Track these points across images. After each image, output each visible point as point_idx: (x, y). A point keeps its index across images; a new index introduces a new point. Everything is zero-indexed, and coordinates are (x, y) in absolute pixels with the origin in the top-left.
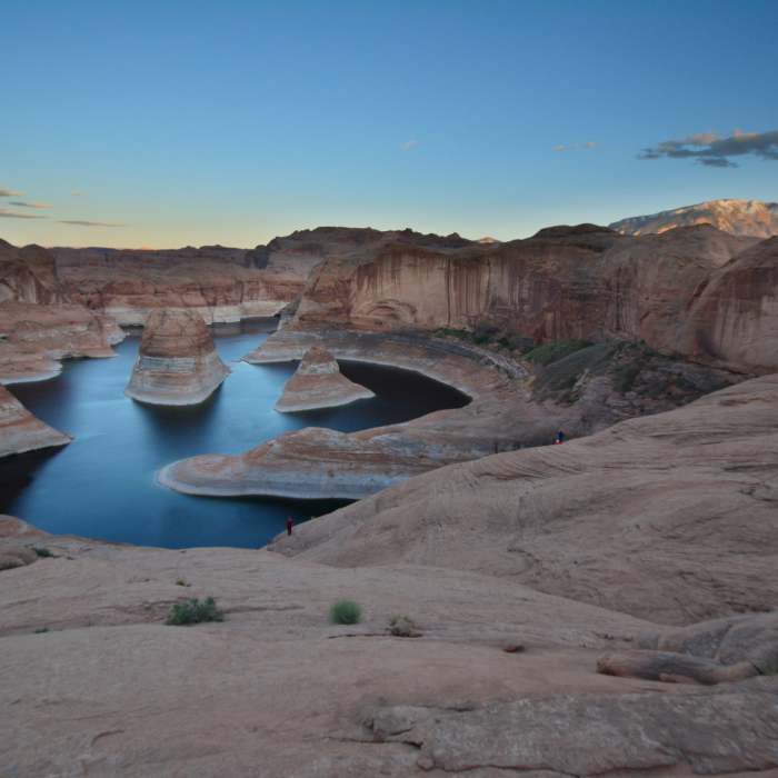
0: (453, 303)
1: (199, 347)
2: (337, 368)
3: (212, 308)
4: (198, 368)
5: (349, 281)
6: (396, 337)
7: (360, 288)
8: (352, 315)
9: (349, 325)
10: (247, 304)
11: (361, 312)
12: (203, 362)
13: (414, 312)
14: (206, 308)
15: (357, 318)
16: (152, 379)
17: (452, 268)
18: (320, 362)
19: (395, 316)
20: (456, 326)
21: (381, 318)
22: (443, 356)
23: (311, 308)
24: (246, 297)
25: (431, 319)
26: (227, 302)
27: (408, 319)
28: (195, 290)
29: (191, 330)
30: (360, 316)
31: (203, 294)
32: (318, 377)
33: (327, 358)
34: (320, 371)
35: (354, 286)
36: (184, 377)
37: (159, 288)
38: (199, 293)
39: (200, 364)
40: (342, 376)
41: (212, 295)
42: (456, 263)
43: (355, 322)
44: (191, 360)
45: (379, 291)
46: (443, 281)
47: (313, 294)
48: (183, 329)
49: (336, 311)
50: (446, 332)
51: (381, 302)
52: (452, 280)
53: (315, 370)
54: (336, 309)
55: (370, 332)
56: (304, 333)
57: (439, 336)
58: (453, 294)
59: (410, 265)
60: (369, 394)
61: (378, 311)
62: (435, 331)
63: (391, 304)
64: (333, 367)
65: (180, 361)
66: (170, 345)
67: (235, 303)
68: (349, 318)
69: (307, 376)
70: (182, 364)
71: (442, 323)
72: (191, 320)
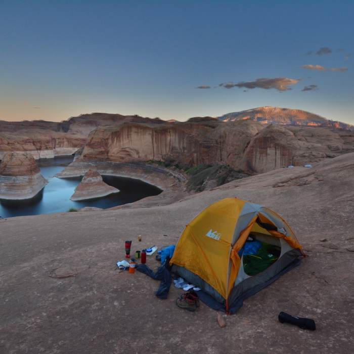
0: (155, 149)
1: (31, 171)
2: (101, 179)
3: (39, 151)
4: (30, 181)
5: (107, 139)
6: (130, 165)
7: (113, 142)
8: (109, 154)
9: (108, 159)
10: (58, 149)
11: (113, 153)
12: (33, 178)
13: (138, 153)
14: (36, 151)
15: (112, 156)
16: (5, 187)
17: (154, 133)
18: (93, 176)
19: (129, 155)
20: (157, 159)
21: (123, 156)
22: (151, 172)
23: (90, 151)
24: (57, 146)
25: (146, 156)
26: (47, 148)
27: (135, 156)
28: (30, 142)
29: (27, 162)
30: (113, 155)
31: (34, 144)
32: (92, 183)
33: (95, 175)
34: (93, 181)
35: (110, 141)
36: (22, 186)
37: (10, 142)
38: (32, 144)
39: (32, 179)
40: (104, 183)
41: (39, 145)
42: (156, 132)
43: (112, 158)
44: (27, 178)
45: (122, 143)
46: (151, 140)
47: (90, 145)
48: (22, 162)
49: (102, 153)
50: (152, 162)
51: (122, 149)
52: (154, 139)
53: (91, 180)
54: (101, 152)
55: (118, 162)
56: (86, 163)
57: (150, 164)
58: (155, 145)
59: (135, 132)
60: (117, 191)
61: (122, 153)
62: (148, 162)
63: (127, 150)
64: (100, 179)
65: (21, 177)
66: (16, 170)
67: (51, 149)
68: (108, 156)
69: (87, 183)
70: (22, 179)
71: (151, 158)
72: (27, 157)
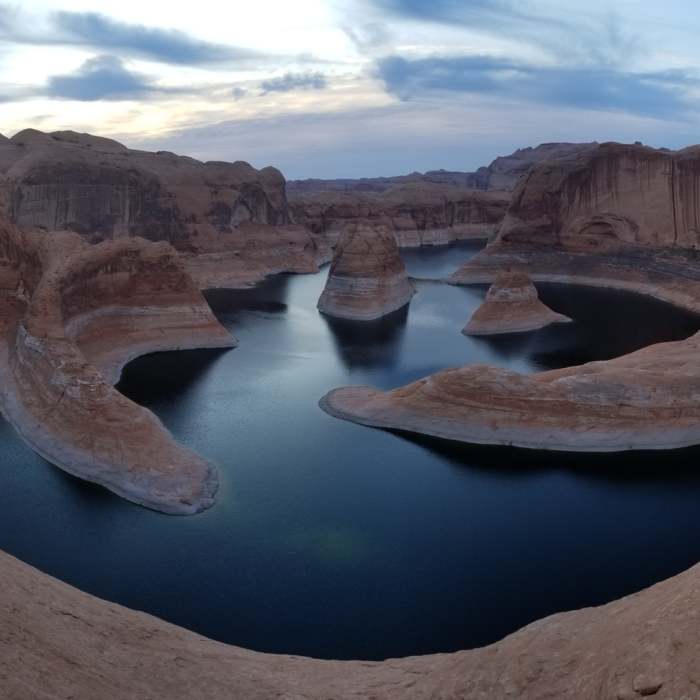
0: (679, 216)
1: (385, 267)
2: (535, 294)
3: (421, 232)
4: (381, 290)
5: (558, 193)
6: (614, 259)
7: (571, 202)
8: (562, 234)
9: (558, 246)
11: (573, 230)
12: (386, 283)
13: (634, 227)
14: (416, 232)
15: (568, 238)
16: (335, 300)
17: (677, 172)
18: (512, 286)
19: (611, 234)
20: (684, 245)
21: (596, 237)
22: (669, 279)
23: (515, 226)
24: (456, 220)
25: (656, 235)
26: (436, 226)
27: (627, 237)
29: (378, 248)
30: (571, 235)
31: (413, 217)
32: (509, 304)
33: (519, 283)
34: (512, 297)
35: (564, 198)
36: (367, 299)
37: (373, 211)
39: (384, 286)
40: (541, 304)
42: (680, 166)
43: (565, 242)
44: (374, 281)
45: (593, 204)
46: (667, 189)
47: (516, 209)
48: (370, 246)
49: (545, 229)
50: (674, 250)
51: (595, 217)
52: (677, 188)
53: (507, 296)
54: (543, 227)
55: (583, 254)
56: (506, 256)
57: (665, 256)
58: (679, 205)
59: (628, 170)
60: (569, 320)
61: (595, 229)
62: (660, 251)
63: (608, 220)
64: (531, 292)
65: (364, 281)
66: (357, 263)
67: (443, 226)
68: (558, 237)
69: (497, 303)
70: (365, 285)
71: (668, 240)
72: (380, 236)
